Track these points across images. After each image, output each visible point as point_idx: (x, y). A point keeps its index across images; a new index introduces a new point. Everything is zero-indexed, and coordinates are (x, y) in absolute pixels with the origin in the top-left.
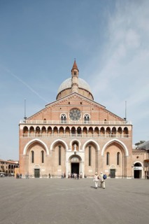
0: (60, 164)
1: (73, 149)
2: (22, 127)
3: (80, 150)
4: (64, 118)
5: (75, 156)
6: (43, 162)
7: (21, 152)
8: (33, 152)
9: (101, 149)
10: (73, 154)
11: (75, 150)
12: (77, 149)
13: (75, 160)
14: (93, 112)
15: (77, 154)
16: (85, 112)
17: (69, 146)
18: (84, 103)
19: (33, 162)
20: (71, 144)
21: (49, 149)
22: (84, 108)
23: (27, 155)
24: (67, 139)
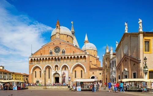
0: (49, 78)
1: (55, 69)
2: (30, 59)
3: (59, 70)
4: (51, 53)
5: (56, 73)
6: (41, 77)
7: (30, 72)
8: (36, 72)
9: (70, 69)
10: (55, 72)
11: (57, 70)
12: (58, 69)
13: (57, 76)
14: (67, 48)
15: (57, 72)
16: (62, 48)
17: (53, 68)
18: (62, 43)
19: (36, 77)
20: (54, 67)
21: (43, 70)
22: (62, 46)
23: (32, 74)
24: (52, 64)
